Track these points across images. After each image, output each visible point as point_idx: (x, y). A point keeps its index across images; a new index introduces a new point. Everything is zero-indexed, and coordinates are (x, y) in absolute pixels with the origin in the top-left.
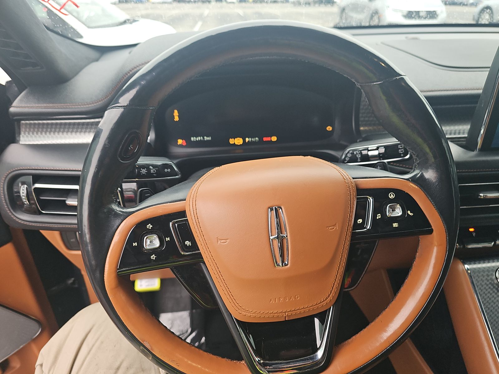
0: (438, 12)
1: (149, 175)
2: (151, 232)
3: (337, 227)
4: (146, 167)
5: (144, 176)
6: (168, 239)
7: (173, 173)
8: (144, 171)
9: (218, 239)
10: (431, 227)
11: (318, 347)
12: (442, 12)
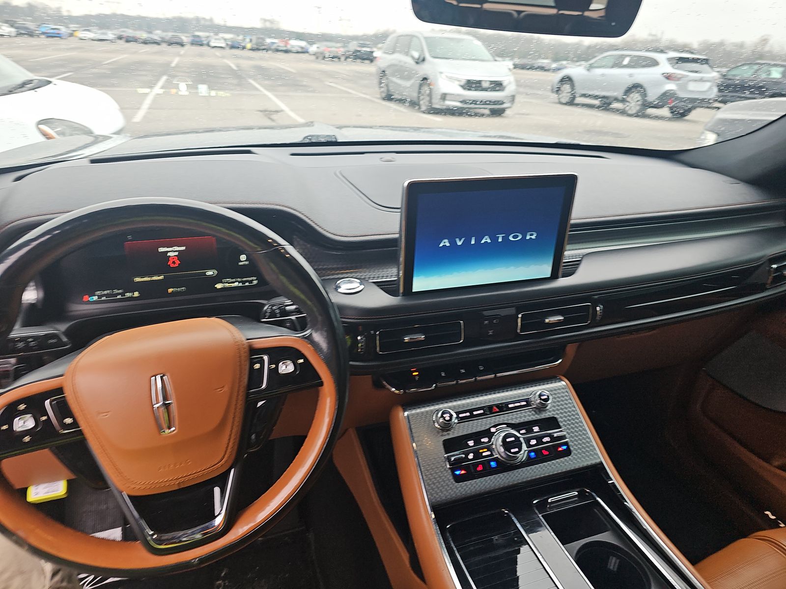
0: (505, 84)
1: (27, 348)
2: (24, 412)
3: (226, 389)
4: (23, 339)
5: (20, 351)
6: (44, 418)
7: (61, 344)
8: (21, 345)
9: (99, 413)
10: (321, 379)
11: (216, 515)
12: (510, 83)
